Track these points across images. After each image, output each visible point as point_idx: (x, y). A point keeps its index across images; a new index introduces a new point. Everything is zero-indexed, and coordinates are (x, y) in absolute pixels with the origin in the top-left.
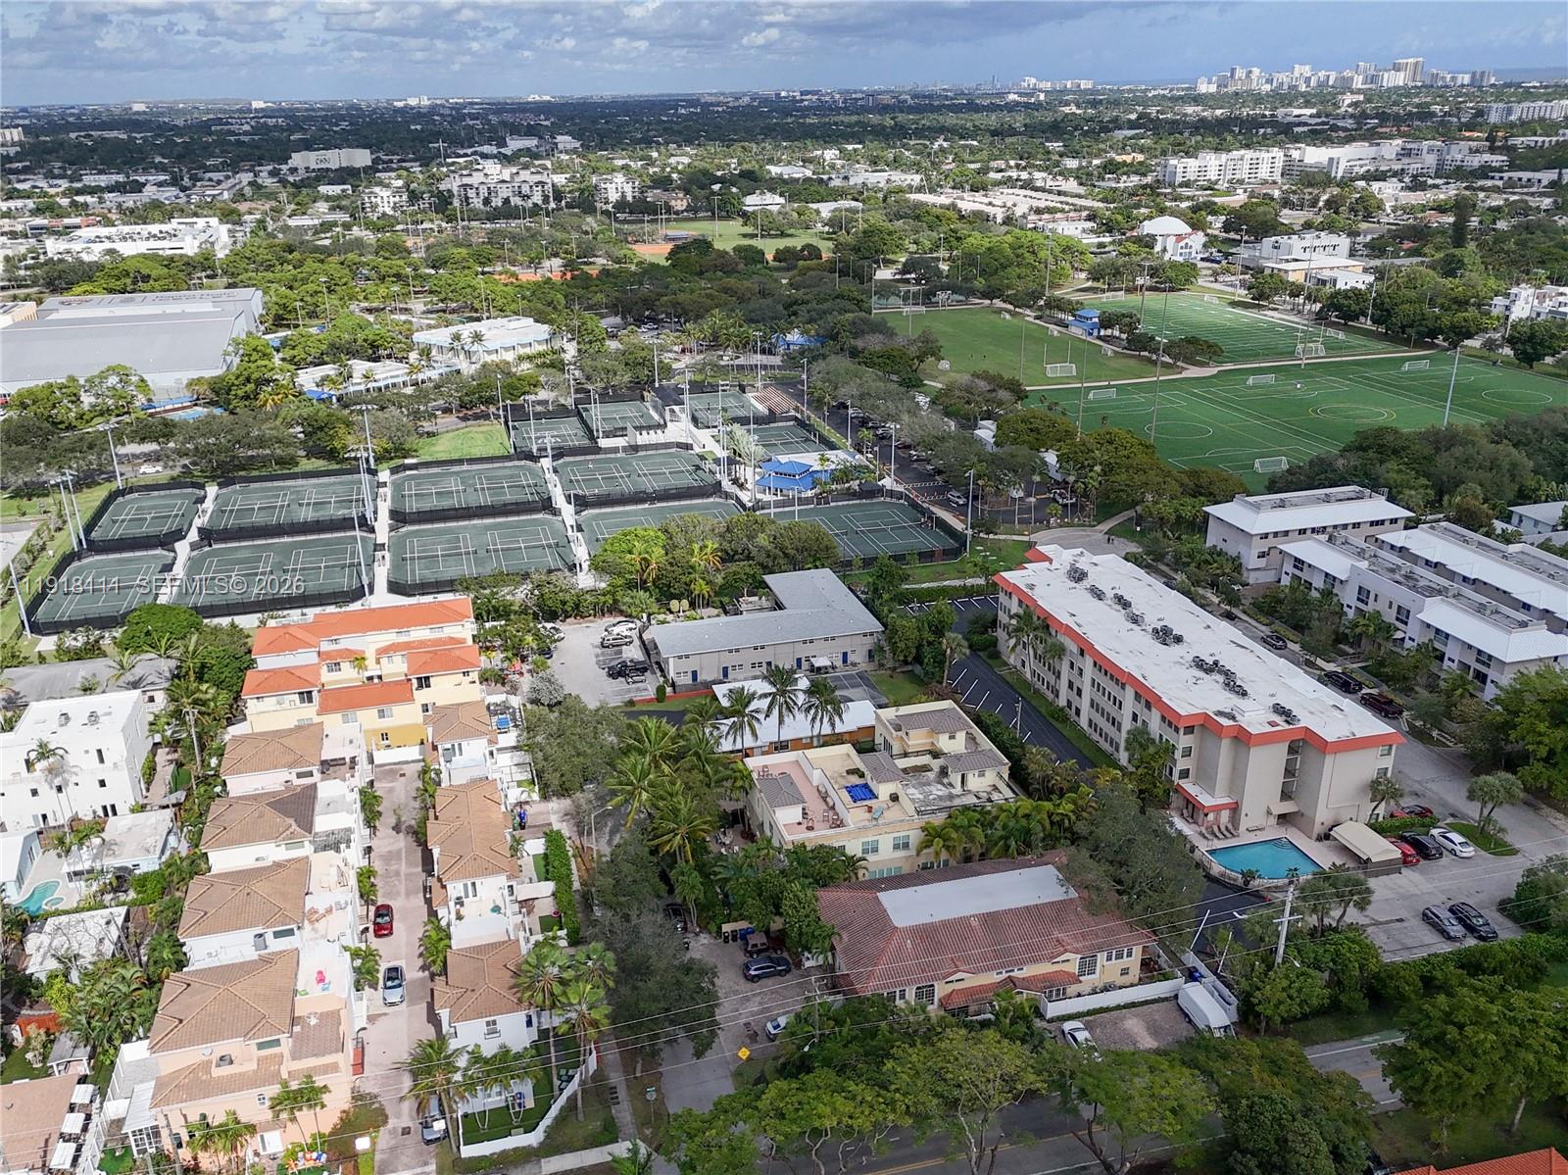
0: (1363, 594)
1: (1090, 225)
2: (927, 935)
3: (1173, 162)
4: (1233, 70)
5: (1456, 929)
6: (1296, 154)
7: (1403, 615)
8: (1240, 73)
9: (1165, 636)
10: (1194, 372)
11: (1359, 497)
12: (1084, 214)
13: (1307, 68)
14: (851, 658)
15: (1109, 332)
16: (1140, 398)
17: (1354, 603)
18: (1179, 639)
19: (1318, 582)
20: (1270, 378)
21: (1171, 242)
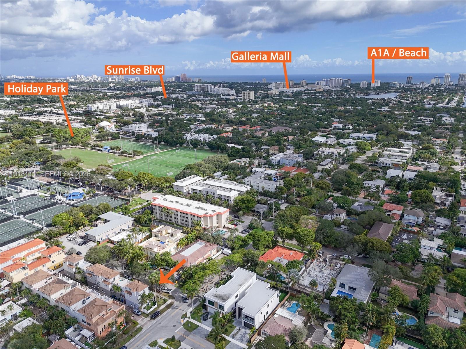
0: (206, 192)
1: (82, 124)
2: (191, 256)
3: (90, 105)
4: (76, 75)
5: (246, 233)
6: (118, 103)
7: (214, 194)
8: (78, 76)
9: (188, 205)
10: (138, 158)
11: (195, 177)
12: (79, 121)
13: (96, 75)
14: (129, 226)
15: (113, 151)
16: (133, 165)
17: (205, 194)
18: (191, 205)
19: (198, 192)
20: (155, 157)
21: (108, 127)
